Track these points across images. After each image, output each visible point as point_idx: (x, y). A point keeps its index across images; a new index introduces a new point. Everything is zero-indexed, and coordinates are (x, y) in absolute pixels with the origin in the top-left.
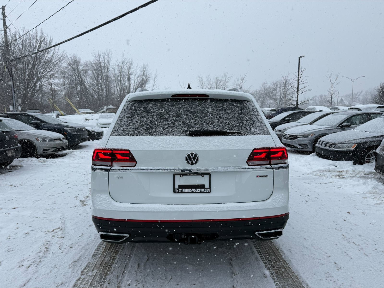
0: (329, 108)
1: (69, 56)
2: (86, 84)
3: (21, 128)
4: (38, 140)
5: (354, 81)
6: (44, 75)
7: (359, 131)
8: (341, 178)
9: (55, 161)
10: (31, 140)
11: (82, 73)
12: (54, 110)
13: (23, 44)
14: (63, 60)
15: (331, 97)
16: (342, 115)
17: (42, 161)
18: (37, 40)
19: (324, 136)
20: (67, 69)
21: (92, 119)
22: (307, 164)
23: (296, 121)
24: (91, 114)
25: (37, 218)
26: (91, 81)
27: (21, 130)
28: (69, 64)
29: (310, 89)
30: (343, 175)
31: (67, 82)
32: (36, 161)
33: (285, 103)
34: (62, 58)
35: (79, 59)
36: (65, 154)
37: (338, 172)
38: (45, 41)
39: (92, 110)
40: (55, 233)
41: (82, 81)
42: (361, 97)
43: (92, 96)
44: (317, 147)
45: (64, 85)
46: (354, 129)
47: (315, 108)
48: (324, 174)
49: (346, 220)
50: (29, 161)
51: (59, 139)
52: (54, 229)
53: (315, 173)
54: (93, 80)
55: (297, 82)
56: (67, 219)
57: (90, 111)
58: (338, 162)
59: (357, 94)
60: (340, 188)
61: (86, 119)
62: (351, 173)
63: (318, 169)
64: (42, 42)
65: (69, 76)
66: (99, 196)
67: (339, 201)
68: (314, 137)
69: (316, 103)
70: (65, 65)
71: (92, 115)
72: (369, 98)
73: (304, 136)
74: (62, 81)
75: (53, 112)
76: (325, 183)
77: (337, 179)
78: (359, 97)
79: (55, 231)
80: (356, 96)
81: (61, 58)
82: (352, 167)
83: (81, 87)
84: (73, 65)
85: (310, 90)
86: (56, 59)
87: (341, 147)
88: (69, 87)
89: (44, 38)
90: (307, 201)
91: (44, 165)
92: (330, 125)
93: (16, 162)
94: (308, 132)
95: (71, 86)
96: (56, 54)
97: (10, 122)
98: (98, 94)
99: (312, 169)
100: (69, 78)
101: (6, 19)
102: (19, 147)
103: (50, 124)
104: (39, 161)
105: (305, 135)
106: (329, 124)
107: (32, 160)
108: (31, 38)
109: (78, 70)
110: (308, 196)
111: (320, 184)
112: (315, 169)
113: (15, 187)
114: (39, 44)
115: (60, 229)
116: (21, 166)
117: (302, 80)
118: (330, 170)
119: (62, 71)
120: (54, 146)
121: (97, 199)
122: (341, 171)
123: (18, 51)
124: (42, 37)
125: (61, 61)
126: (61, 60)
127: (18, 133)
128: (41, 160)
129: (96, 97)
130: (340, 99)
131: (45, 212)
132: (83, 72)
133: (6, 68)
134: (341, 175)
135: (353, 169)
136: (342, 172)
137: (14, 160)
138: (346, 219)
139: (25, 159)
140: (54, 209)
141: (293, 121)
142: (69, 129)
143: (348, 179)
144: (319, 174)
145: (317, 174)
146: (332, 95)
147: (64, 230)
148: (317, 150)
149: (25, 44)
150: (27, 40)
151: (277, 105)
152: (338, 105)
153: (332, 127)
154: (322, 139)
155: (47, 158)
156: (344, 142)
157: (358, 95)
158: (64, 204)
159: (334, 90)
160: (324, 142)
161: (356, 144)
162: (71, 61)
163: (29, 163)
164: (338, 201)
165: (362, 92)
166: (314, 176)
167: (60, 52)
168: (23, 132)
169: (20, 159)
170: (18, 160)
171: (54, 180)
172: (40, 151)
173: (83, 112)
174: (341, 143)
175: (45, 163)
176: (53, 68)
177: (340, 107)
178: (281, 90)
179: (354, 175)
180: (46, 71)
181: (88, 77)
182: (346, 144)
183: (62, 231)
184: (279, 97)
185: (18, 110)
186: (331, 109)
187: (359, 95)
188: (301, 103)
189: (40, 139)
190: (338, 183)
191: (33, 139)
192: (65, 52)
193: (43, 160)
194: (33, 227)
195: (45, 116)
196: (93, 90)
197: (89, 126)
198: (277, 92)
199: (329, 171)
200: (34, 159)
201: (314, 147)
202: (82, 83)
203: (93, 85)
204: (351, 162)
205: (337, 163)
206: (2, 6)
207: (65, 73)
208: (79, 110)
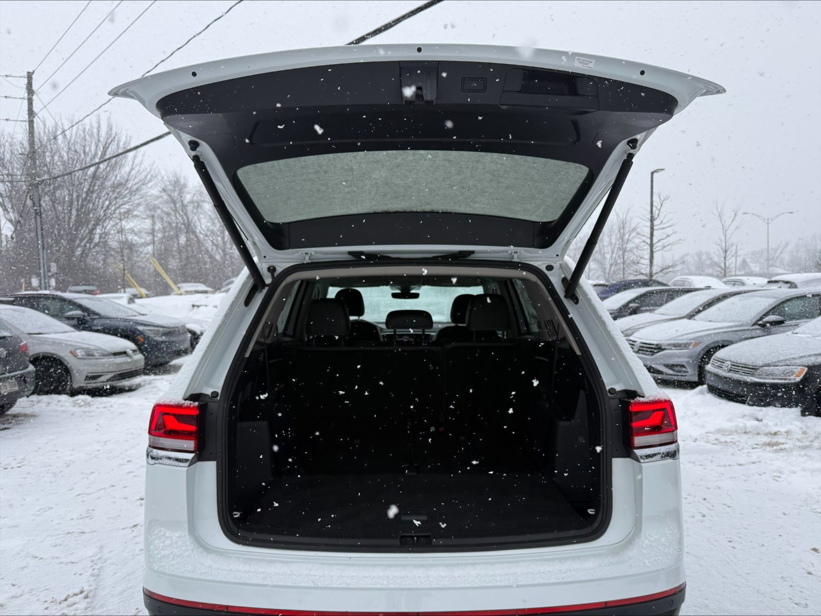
0: (720, 280)
1: (163, 173)
2: (198, 231)
3: (40, 328)
4: (75, 356)
5: (770, 221)
6: (110, 213)
7: (808, 337)
8: (776, 451)
9: (109, 404)
10: (60, 356)
11: (190, 208)
12: (125, 286)
13: (69, 149)
14: (150, 181)
15: (725, 258)
16: (762, 299)
17: (82, 403)
18: (99, 141)
19: (723, 346)
20: (160, 200)
21: (206, 306)
22: (689, 413)
23: (654, 310)
24: (205, 295)
25: (36, 557)
26: (209, 224)
27: (41, 334)
28: (163, 189)
29: (680, 240)
30: (780, 443)
31: (158, 226)
32: (67, 404)
33: (624, 268)
34: (149, 177)
35: (185, 179)
36: (136, 385)
37: (766, 434)
38: (116, 142)
39: (208, 286)
40: (69, 606)
41: (189, 225)
42: (786, 257)
43: (211, 257)
44: (709, 372)
45: (152, 232)
46: (795, 331)
47: (690, 281)
48: (734, 441)
49: (813, 572)
50: (52, 402)
51: (124, 353)
52: (68, 596)
53: (712, 437)
54: (214, 223)
55: (649, 224)
56: (109, 562)
57: (202, 287)
58: (764, 409)
59: (777, 249)
60: (780, 477)
61: (193, 306)
62: (799, 437)
63: (718, 427)
64: (109, 145)
65: (163, 215)
66: (163, 533)
67: (784, 514)
68: (699, 348)
69: (688, 268)
70: (155, 192)
71: (207, 297)
72: (803, 257)
73: (677, 346)
74: (147, 224)
75: (123, 290)
76: (741, 465)
77: (767, 454)
78: (782, 256)
79: (70, 600)
80: (775, 253)
81: (146, 177)
82: (798, 423)
83: (187, 238)
84: (171, 192)
85: (680, 242)
86: (137, 180)
87: (768, 375)
88: (164, 237)
89: (114, 138)
90: (704, 516)
91: (84, 412)
92: (734, 321)
93: (22, 405)
94: (685, 337)
95: (167, 234)
96: (137, 169)
97: (16, 314)
98: (224, 251)
99: (703, 426)
100: (162, 219)
101: (35, 97)
102: (29, 373)
103: (108, 318)
104: (75, 404)
105: (678, 343)
106: (733, 319)
107: (59, 401)
108: (87, 137)
109: (182, 202)
110: (705, 499)
111: (728, 468)
112: (711, 427)
113: (5, 469)
114: (104, 148)
115: (83, 594)
116: (33, 416)
117: (662, 219)
118: (748, 431)
119: (149, 203)
120: (111, 369)
121: (156, 542)
122: (773, 432)
123: (59, 163)
124: (110, 136)
125: (148, 183)
126: (146, 182)
127: (34, 338)
128: (79, 401)
129: (218, 257)
130: (740, 260)
131: (58, 542)
132: (192, 205)
133: (28, 198)
134: (777, 444)
135: (801, 428)
136: (775, 434)
137: (19, 400)
138: (811, 569)
139: (44, 398)
140: (83, 533)
141: (646, 311)
142: (149, 330)
143: (795, 453)
144: (723, 439)
145: (717, 440)
146: (726, 252)
147: (94, 596)
148: (710, 379)
149: (73, 149)
150: (79, 140)
151: (605, 273)
152: (737, 273)
153: (741, 326)
154: (720, 354)
155: (92, 397)
156: (775, 362)
157: (779, 252)
158: (108, 518)
159: (729, 242)
160: (727, 361)
161: (806, 366)
162: (168, 183)
163: (53, 407)
164: (782, 515)
165: (787, 244)
166: (709, 446)
167: (146, 164)
168: (44, 338)
169: (34, 398)
170: (28, 401)
171: (98, 451)
172: (79, 381)
173: (189, 289)
174: (768, 365)
175: (87, 409)
176: (129, 197)
177: (744, 279)
178: (613, 241)
179: (807, 443)
180: (115, 204)
181: (202, 216)
182: (781, 368)
183: (87, 600)
184: (608, 256)
185: (50, 286)
186: (725, 283)
187: (781, 253)
188: (661, 271)
189: (80, 352)
190: (771, 464)
191: (64, 354)
192: (155, 166)
193: (85, 402)
194: (19, 587)
195: (99, 300)
196: (213, 244)
197: (196, 322)
198: (603, 246)
199: (745, 433)
200: (64, 398)
201: (701, 372)
202: (189, 228)
203: (212, 232)
204: (796, 411)
205: (761, 413)
206: (28, 73)
207: (155, 208)
208: (180, 285)
